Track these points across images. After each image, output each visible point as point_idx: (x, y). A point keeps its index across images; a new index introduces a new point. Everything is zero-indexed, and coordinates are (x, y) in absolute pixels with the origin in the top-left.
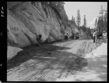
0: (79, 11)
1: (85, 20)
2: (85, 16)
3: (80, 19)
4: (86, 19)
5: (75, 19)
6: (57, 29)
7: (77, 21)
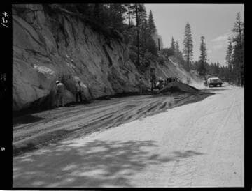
0: (188, 27)
1: (203, 48)
2: (202, 37)
3: (192, 45)
4: (204, 46)
5: (178, 47)
6: (94, 73)
7: (184, 51)
